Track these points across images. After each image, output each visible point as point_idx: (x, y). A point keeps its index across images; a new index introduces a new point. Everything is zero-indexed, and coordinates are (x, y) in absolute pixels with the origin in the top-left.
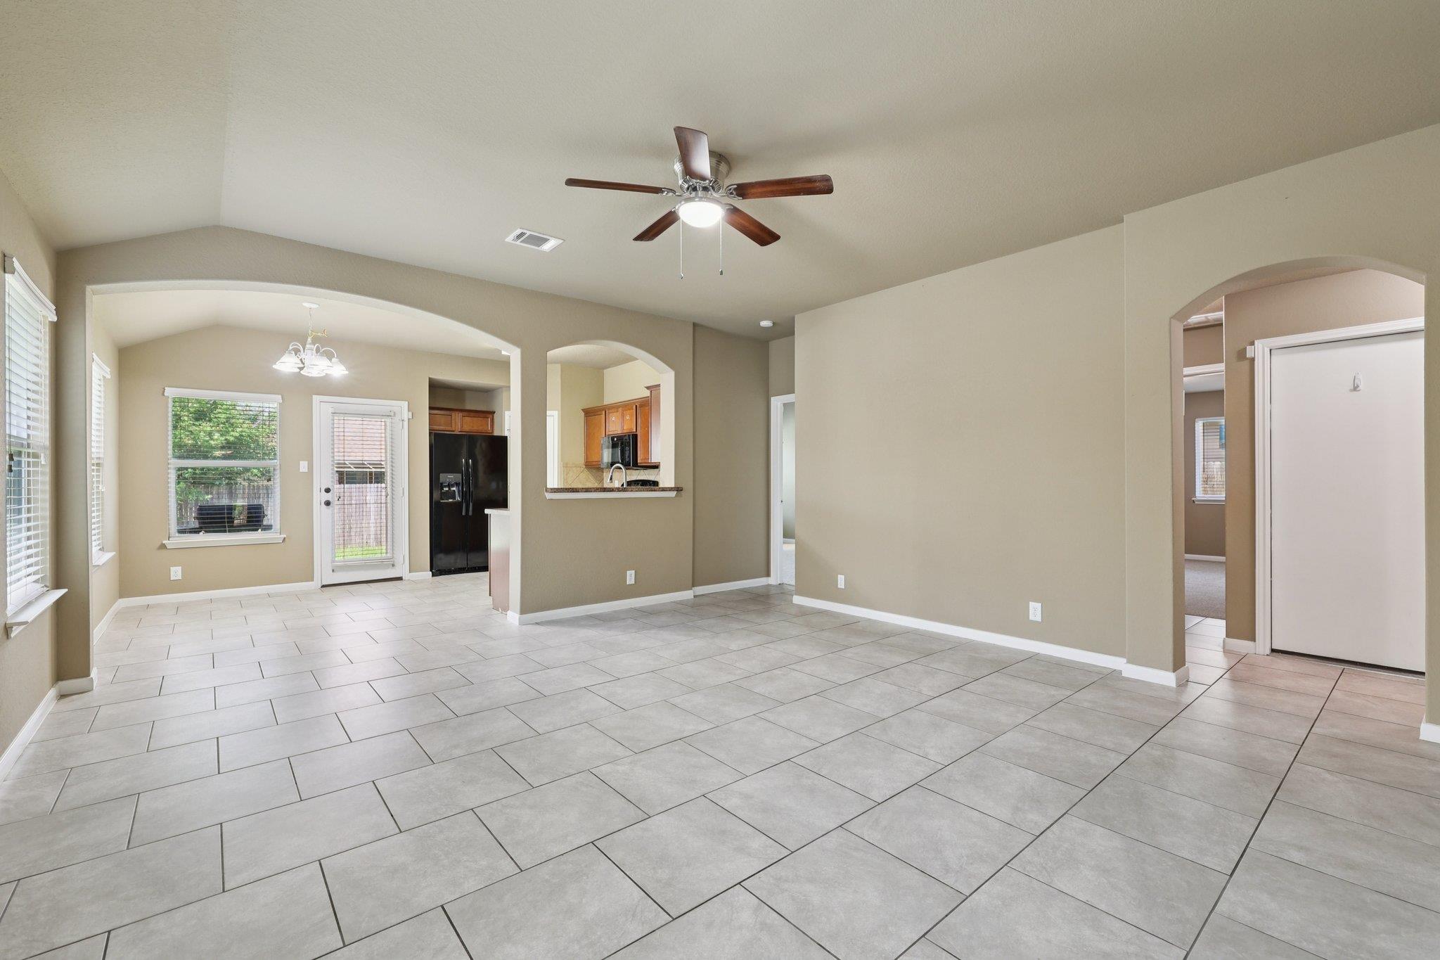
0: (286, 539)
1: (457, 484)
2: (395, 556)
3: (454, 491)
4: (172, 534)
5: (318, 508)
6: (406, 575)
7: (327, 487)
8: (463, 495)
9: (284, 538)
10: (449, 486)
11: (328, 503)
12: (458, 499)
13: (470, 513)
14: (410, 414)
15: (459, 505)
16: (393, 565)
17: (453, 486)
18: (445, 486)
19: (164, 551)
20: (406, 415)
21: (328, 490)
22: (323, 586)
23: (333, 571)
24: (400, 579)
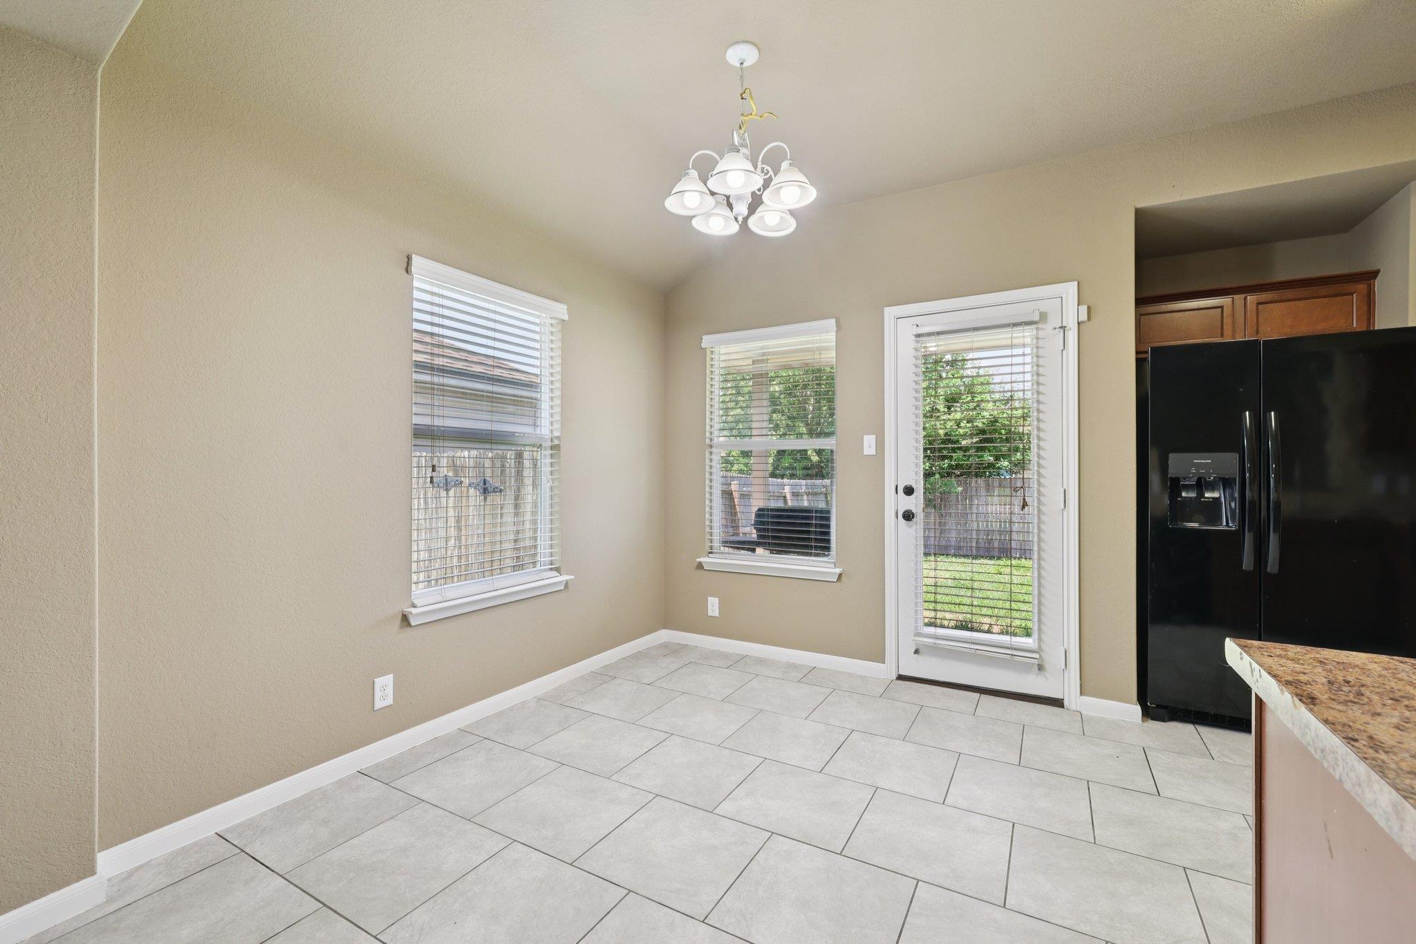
0: (843, 577)
1: (1226, 483)
2: (1043, 646)
3: (1217, 500)
4: (716, 544)
5: (891, 521)
6: (1073, 699)
7: (908, 483)
8: (1247, 511)
9: (840, 575)
10: (1201, 485)
11: (908, 516)
12: (1226, 523)
13: (1272, 565)
14: (1084, 309)
15: (1234, 539)
16: (1041, 668)
17: (1212, 486)
18: (1187, 488)
19: (701, 572)
20: (1072, 314)
21: (909, 491)
22: (901, 678)
23: (917, 652)
24: (1058, 703)
